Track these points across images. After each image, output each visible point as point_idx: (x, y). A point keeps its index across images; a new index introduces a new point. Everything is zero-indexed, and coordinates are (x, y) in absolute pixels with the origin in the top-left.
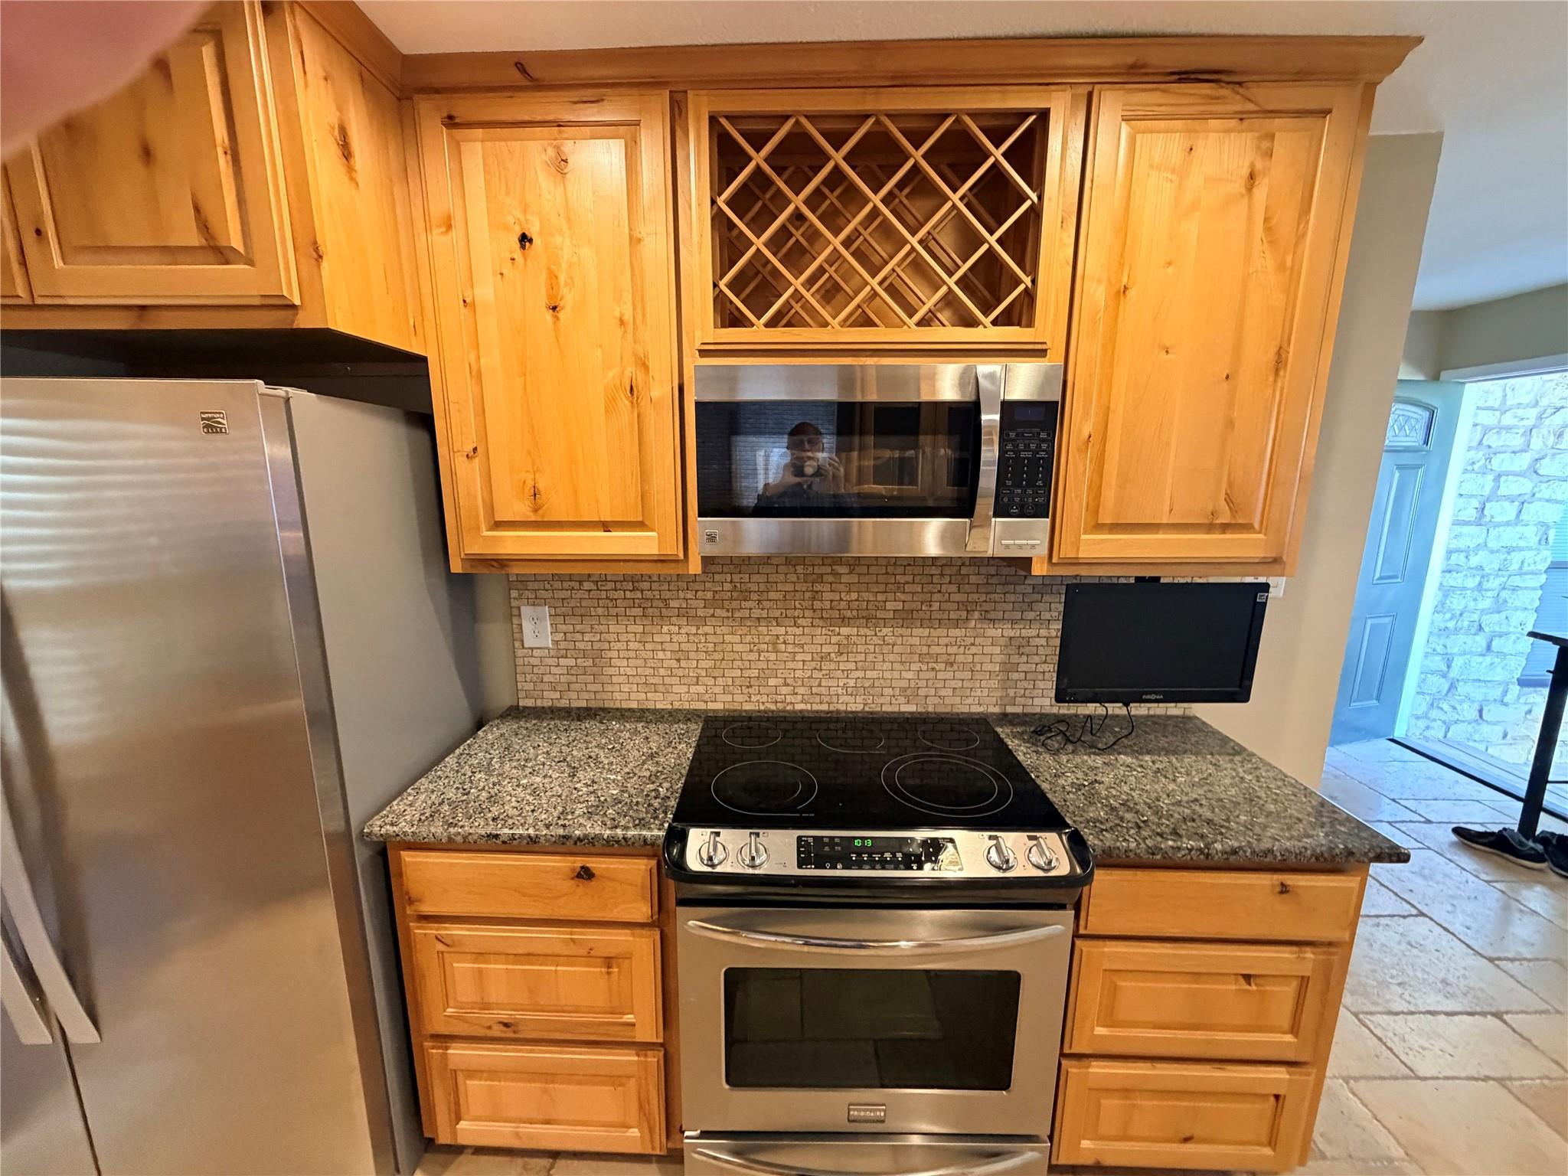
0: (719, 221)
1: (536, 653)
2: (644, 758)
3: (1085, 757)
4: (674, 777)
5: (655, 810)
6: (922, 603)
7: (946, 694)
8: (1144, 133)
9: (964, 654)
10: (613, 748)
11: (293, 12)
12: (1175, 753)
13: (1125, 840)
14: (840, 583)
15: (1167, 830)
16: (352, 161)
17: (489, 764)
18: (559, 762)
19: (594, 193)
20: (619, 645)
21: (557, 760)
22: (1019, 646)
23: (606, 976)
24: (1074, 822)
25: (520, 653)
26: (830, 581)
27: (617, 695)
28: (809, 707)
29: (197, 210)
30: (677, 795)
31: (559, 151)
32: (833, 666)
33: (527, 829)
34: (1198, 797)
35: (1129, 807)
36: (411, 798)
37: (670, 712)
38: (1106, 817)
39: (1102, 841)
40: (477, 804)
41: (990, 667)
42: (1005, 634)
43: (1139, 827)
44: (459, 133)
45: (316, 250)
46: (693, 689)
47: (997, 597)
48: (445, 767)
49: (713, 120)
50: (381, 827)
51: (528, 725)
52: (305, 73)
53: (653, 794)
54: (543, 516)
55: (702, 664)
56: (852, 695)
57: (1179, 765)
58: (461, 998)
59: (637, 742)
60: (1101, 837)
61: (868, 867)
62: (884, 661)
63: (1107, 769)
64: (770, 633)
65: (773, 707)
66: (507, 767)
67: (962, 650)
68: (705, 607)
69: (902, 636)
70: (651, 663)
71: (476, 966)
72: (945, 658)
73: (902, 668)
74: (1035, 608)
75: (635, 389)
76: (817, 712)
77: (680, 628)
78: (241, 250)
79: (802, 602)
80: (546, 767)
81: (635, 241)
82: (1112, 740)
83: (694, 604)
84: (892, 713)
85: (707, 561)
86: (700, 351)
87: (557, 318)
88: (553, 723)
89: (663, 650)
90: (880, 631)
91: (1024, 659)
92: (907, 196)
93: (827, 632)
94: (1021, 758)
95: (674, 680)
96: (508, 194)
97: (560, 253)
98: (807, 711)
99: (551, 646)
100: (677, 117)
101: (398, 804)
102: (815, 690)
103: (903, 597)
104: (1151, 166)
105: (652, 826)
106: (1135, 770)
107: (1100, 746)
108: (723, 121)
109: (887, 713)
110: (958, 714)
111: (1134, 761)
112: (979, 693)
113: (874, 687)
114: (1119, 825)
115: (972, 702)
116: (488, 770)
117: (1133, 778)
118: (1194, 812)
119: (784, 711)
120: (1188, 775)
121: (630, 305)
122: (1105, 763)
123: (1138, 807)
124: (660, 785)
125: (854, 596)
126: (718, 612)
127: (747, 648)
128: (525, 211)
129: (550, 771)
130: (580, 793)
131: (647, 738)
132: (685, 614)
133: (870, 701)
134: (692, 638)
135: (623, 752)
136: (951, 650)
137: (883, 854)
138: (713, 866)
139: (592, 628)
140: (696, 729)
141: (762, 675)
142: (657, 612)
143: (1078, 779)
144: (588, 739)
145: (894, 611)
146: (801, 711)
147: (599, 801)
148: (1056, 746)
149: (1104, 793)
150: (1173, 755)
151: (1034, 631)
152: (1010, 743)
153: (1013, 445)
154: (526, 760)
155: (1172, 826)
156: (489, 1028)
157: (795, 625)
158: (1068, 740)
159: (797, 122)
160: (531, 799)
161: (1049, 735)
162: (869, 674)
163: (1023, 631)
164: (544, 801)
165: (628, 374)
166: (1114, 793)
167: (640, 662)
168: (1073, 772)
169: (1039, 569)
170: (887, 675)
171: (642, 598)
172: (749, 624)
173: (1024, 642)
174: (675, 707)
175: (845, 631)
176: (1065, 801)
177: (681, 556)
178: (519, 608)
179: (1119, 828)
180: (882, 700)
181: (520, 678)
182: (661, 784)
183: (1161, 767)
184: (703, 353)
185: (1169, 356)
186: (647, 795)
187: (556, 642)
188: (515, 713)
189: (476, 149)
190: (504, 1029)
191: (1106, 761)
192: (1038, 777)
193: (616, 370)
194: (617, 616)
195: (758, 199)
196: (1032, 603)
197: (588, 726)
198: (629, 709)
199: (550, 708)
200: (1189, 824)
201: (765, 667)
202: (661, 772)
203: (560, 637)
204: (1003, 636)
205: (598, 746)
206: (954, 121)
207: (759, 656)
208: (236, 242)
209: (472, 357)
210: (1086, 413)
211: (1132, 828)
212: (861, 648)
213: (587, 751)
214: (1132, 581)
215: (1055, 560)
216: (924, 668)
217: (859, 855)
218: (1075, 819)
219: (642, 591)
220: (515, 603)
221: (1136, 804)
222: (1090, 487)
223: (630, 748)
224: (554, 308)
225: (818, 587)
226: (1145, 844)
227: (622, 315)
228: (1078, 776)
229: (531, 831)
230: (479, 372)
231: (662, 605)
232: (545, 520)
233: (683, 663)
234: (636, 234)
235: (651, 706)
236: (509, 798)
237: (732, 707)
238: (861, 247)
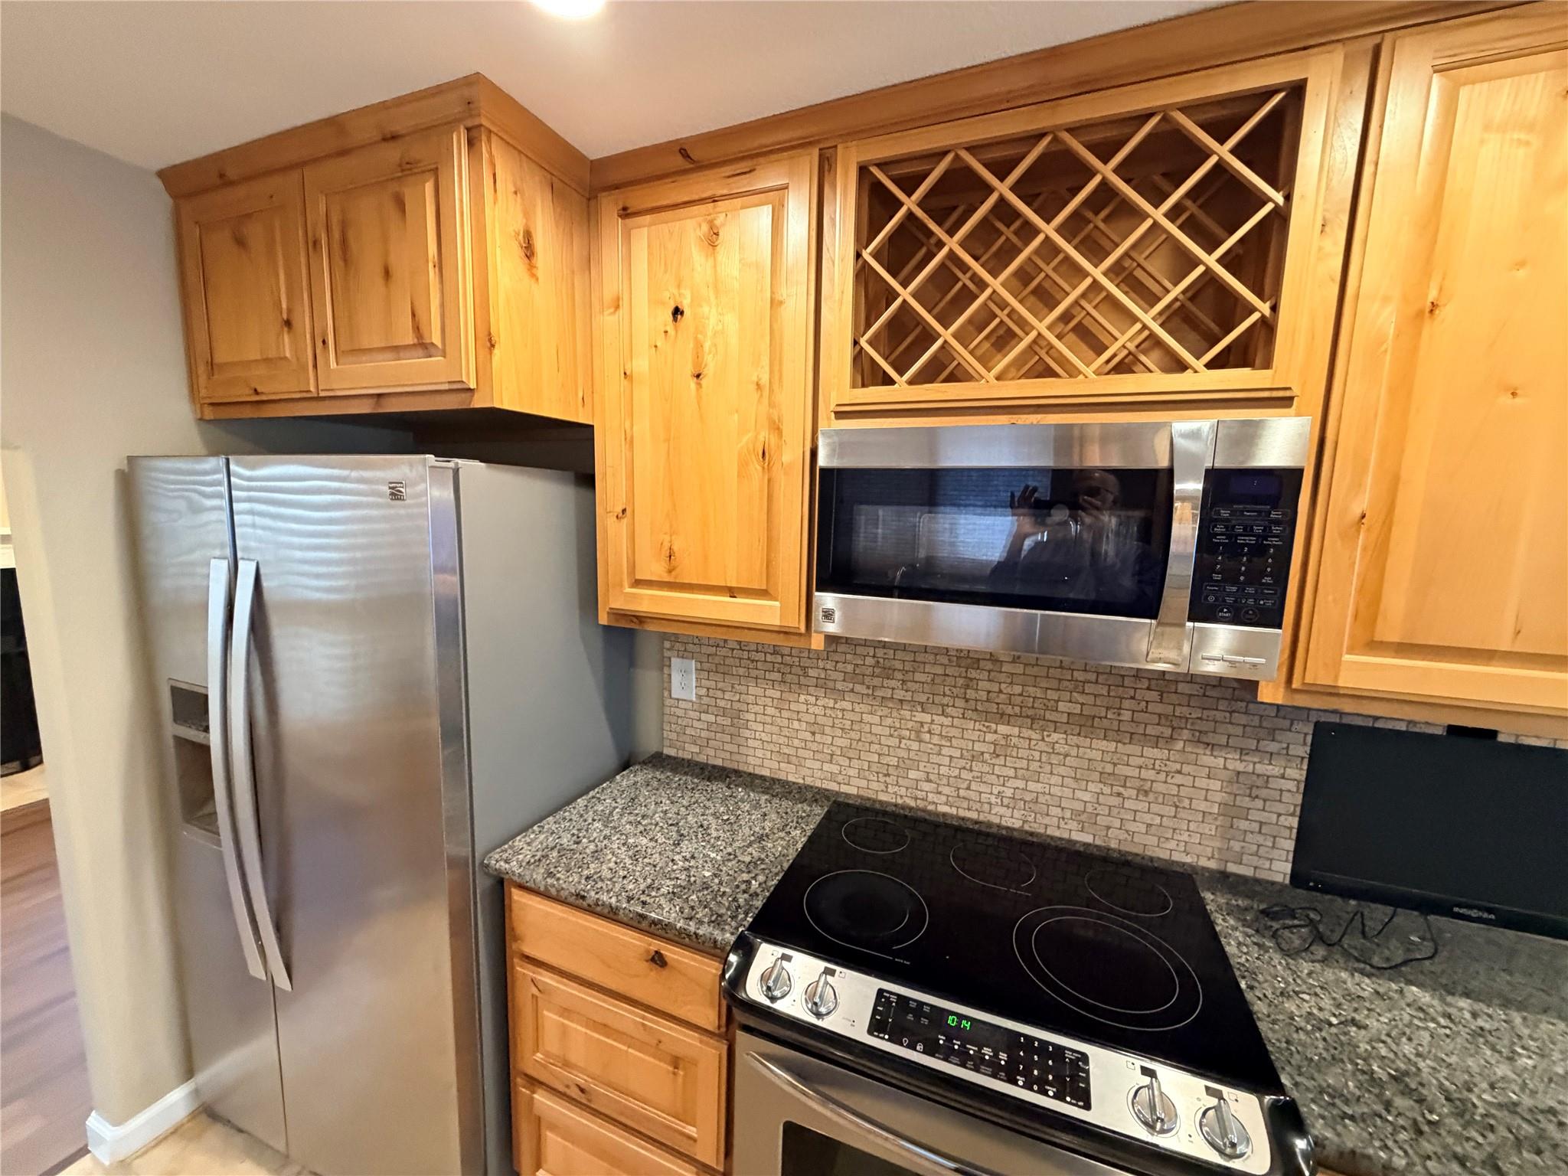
0: (863, 274)
1: (682, 705)
2: (752, 838)
3: (1344, 975)
4: (773, 870)
5: (739, 907)
6: (1108, 708)
7: (1137, 830)
8: (1473, 83)
9: (1166, 782)
10: (728, 819)
11: (489, 140)
12: (1521, 1007)
13: (1385, 1147)
14: (1001, 672)
15: (1477, 1155)
16: (534, 261)
17: (611, 813)
18: (671, 825)
19: (740, 261)
20: (757, 709)
21: (670, 822)
22: (1253, 786)
23: (671, 1075)
24: (1296, 1084)
25: (668, 702)
26: (987, 668)
27: (751, 760)
28: (954, 811)
29: (413, 315)
30: (767, 894)
31: (711, 225)
32: (986, 768)
33: (611, 898)
34: (1559, 1107)
35: (1407, 1086)
36: (532, 836)
37: (800, 788)
38: (1358, 1093)
39: (1339, 1135)
40: (581, 856)
41: (1203, 806)
42: (1230, 766)
43: (1420, 1132)
44: (630, 221)
45: (490, 340)
46: (826, 767)
47: (1219, 715)
48: (574, 808)
49: (863, 170)
50: (497, 861)
51: (662, 777)
52: (495, 191)
53: (743, 887)
54: (676, 578)
55: (839, 742)
56: (1008, 807)
57: (1526, 1032)
58: (548, 1048)
59: (753, 817)
60: (1339, 1128)
61: (956, 1060)
62: (1051, 773)
63: (1379, 1005)
64: (913, 718)
65: (912, 804)
66: (623, 821)
67: (1162, 777)
68: (844, 680)
69: (1078, 747)
70: (785, 732)
71: (561, 1019)
72: (1138, 783)
73: (1074, 786)
74: (1278, 737)
75: (767, 454)
76: (963, 819)
77: (817, 700)
78: (440, 345)
79: (954, 690)
80: (658, 828)
81: (775, 304)
82: (1399, 957)
83: (834, 675)
84: (1061, 839)
85: (831, 639)
86: (836, 413)
87: (699, 385)
88: (684, 778)
89: (799, 720)
90: (1048, 736)
91: (1259, 804)
92: (1104, 221)
93: (981, 727)
94: (1231, 949)
95: (808, 754)
96: (666, 272)
97: (707, 321)
98: (952, 816)
99: (694, 699)
100: (826, 173)
101: (520, 841)
102: (962, 793)
103: (1081, 699)
104: (1487, 127)
105: (727, 927)
106: (1433, 1020)
107: (1376, 960)
108: (875, 170)
109: (1052, 838)
110: (1151, 859)
111: (1436, 1002)
112: (1185, 837)
113: (1037, 802)
114: (1380, 1116)
115: (1174, 847)
116: (606, 820)
117: (1426, 1035)
118: (1542, 1134)
119: (924, 810)
120: (1543, 1056)
121: (767, 369)
122: (1377, 993)
123: (1425, 1092)
124: (754, 878)
125: (1018, 689)
126: (858, 688)
127: (887, 731)
128: (679, 286)
129: (659, 835)
130: (675, 867)
131: (765, 815)
132: (824, 685)
133: (1031, 819)
134: (829, 712)
135: (735, 827)
136: (1144, 774)
137: (980, 1049)
138: (773, 999)
139: (733, 687)
140: (819, 812)
141: (901, 764)
142: (795, 679)
143: (1321, 1009)
144: (708, 804)
145: (1069, 714)
146: (944, 815)
147: (689, 881)
148: (1297, 942)
149: (1364, 1047)
150: (1519, 1010)
151: (1277, 769)
152: (1220, 921)
153: (1226, 527)
154: (643, 817)
155: (1489, 1149)
156: (568, 1086)
157: (943, 715)
158: (1320, 938)
159: (957, 156)
160: (628, 861)
161: (1289, 922)
162: (1032, 786)
163: (1258, 766)
164: (639, 869)
165: (761, 438)
166: (1384, 1052)
167: (775, 729)
168: (1316, 994)
169: (1270, 693)
170: (1055, 790)
171: (782, 663)
172: (891, 705)
173: (1260, 782)
174: (807, 783)
175: (1003, 729)
176: (1288, 1042)
177: (803, 629)
178: (670, 658)
179: (1378, 1121)
180: (1047, 820)
181: (666, 727)
182: (756, 875)
183: (1487, 1026)
184: (840, 415)
185: (1517, 400)
186: (738, 887)
187: (699, 697)
188: (658, 761)
189: (644, 234)
190: (580, 1093)
191: (1381, 990)
192: (1251, 988)
193: (750, 435)
194: (756, 678)
195: (923, 245)
196: (1274, 730)
197: (714, 789)
198: (762, 776)
199: (689, 761)
200: (1525, 1154)
201: (906, 757)
202: (763, 860)
203: (703, 692)
204: (1225, 768)
205: (714, 814)
206: (1160, 121)
207: (900, 742)
208: (436, 339)
209: (628, 424)
210: (1357, 486)
211: (1403, 1128)
212: (1022, 753)
213: (701, 818)
214: (1439, 731)
215: (1294, 686)
216: (1107, 790)
217: (949, 1039)
218: (1299, 1079)
219: (782, 656)
220: (667, 654)
221: (1422, 1085)
222: (1360, 590)
223: (744, 823)
224: (698, 376)
225: (973, 674)
226: (1425, 1167)
227: (760, 379)
228: (1322, 1004)
229: (613, 900)
230: (632, 437)
231: (801, 673)
232: (677, 581)
233: (818, 737)
234: (778, 297)
235: (782, 776)
236: (610, 856)
237: (866, 795)
238: (1043, 283)
